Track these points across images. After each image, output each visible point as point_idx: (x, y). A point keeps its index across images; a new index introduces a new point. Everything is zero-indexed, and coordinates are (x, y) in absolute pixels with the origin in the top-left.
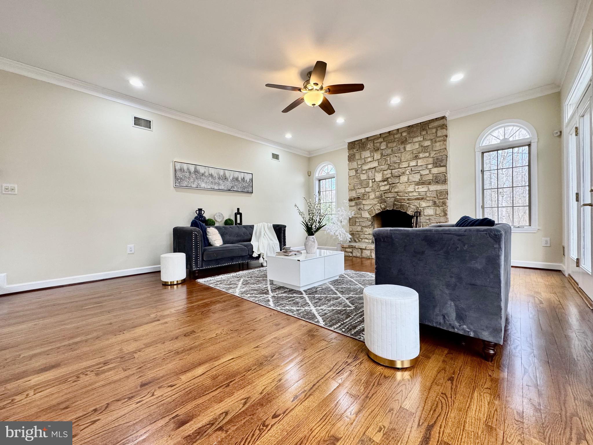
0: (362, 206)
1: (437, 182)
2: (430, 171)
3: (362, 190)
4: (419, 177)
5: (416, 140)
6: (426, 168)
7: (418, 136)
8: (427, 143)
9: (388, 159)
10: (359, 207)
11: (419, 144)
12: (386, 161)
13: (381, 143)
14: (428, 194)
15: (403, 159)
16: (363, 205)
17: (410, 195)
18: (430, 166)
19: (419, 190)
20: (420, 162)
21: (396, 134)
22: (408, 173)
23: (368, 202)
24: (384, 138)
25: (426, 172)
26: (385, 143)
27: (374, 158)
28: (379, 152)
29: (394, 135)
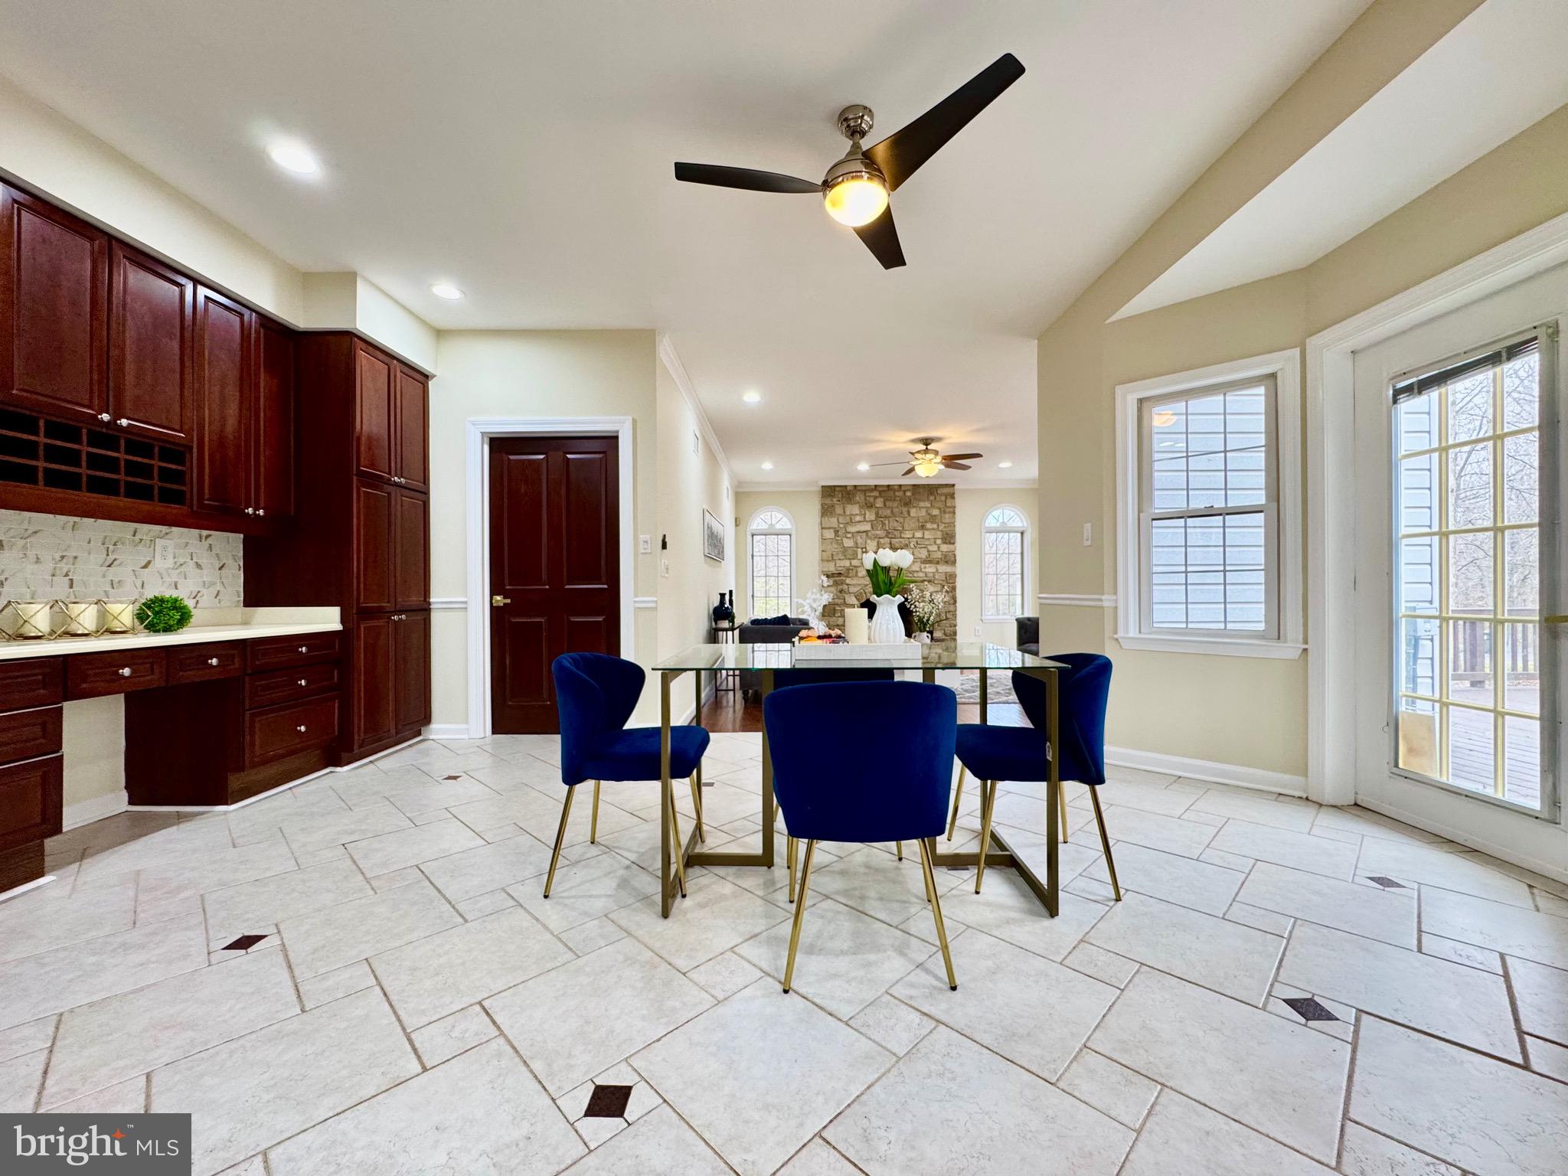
0: (845, 587)
1: (946, 562)
2: (939, 548)
3: (847, 563)
4: (926, 554)
5: (922, 504)
6: (935, 542)
7: (924, 501)
8: (936, 512)
9: (887, 522)
10: (840, 587)
11: (927, 511)
12: (883, 524)
13: (876, 497)
14: (937, 577)
15: (906, 526)
16: (847, 585)
17: (915, 575)
18: (939, 541)
19: (927, 570)
20: (927, 535)
21: (898, 491)
22: (912, 546)
23: (855, 582)
24: (880, 492)
25: (934, 548)
26: (882, 500)
27: (865, 518)
28: (873, 511)
29: (895, 491)
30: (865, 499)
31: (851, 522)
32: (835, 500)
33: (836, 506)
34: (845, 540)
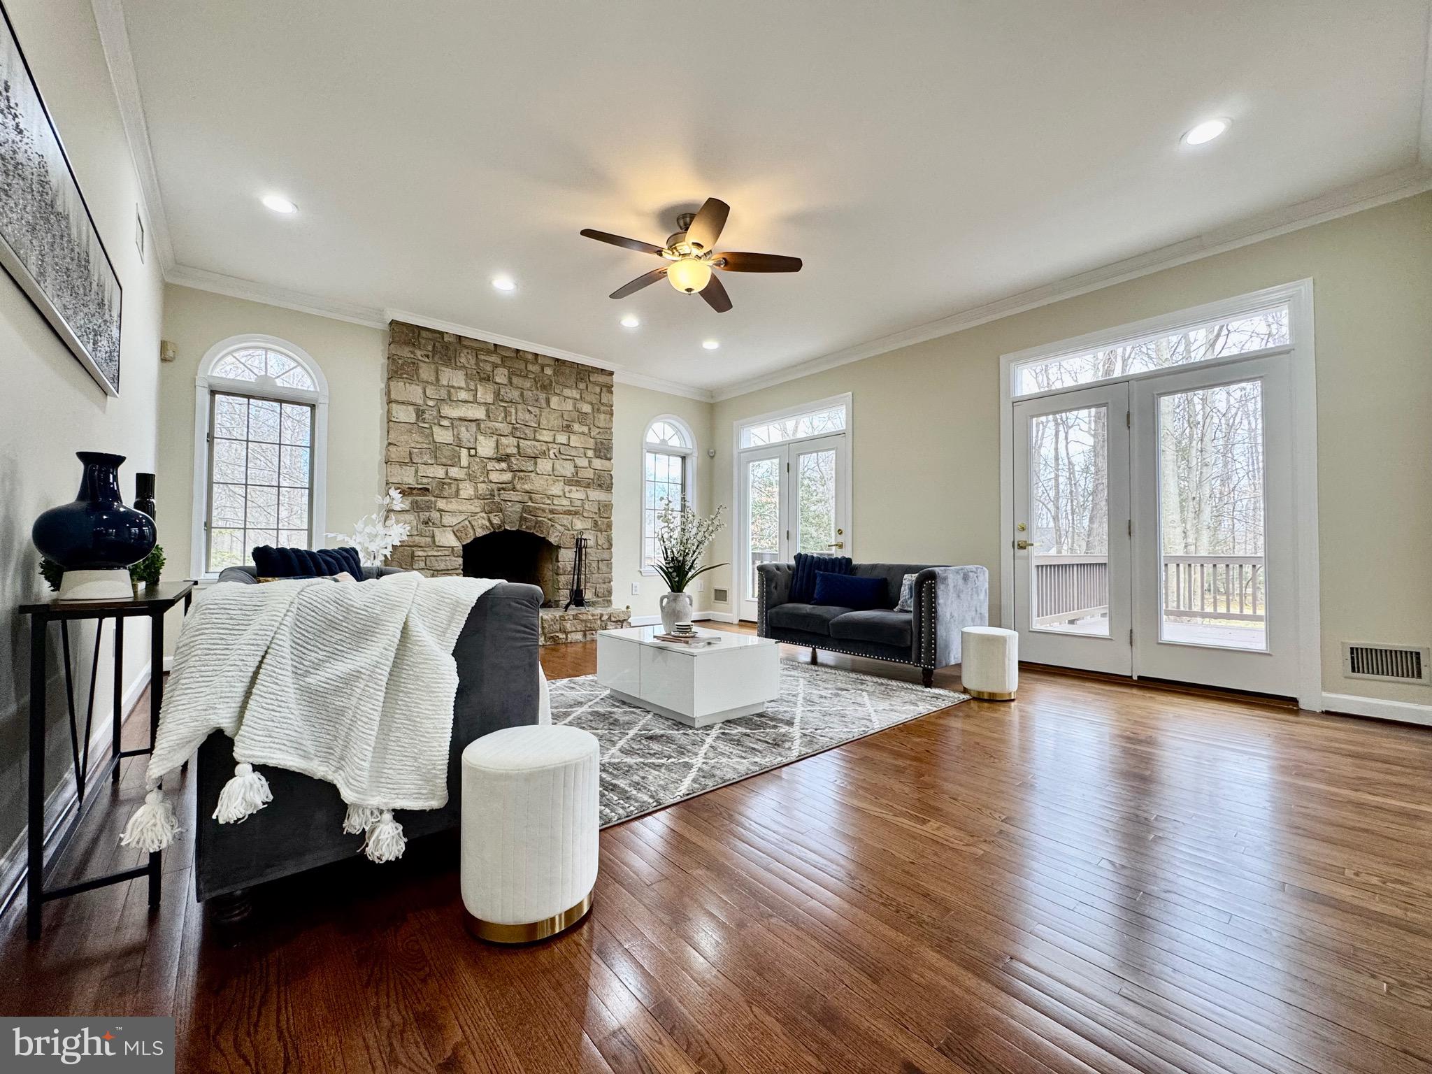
0: (435, 515)
1: (599, 485)
2: (590, 462)
3: (440, 472)
4: (573, 470)
5: (567, 392)
6: (585, 454)
7: (570, 387)
8: (586, 408)
9: (513, 411)
10: (424, 515)
11: (574, 404)
12: (507, 414)
13: (495, 366)
14: (586, 507)
15: (544, 422)
16: (439, 510)
17: (555, 502)
18: (590, 453)
19: (573, 495)
20: (575, 441)
21: (532, 363)
22: (552, 456)
23: (453, 505)
24: (503, 358)
25: (583, 462)
26: (506, 372)
27: (475, 396)
28: (491, 387)
29: (527, 362)
30: (477, 364)
31: (449, 399)
32: (419, 353)
33: (422, 364)
34: (436, 429)
